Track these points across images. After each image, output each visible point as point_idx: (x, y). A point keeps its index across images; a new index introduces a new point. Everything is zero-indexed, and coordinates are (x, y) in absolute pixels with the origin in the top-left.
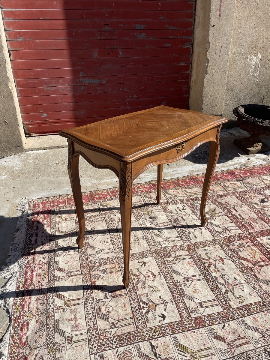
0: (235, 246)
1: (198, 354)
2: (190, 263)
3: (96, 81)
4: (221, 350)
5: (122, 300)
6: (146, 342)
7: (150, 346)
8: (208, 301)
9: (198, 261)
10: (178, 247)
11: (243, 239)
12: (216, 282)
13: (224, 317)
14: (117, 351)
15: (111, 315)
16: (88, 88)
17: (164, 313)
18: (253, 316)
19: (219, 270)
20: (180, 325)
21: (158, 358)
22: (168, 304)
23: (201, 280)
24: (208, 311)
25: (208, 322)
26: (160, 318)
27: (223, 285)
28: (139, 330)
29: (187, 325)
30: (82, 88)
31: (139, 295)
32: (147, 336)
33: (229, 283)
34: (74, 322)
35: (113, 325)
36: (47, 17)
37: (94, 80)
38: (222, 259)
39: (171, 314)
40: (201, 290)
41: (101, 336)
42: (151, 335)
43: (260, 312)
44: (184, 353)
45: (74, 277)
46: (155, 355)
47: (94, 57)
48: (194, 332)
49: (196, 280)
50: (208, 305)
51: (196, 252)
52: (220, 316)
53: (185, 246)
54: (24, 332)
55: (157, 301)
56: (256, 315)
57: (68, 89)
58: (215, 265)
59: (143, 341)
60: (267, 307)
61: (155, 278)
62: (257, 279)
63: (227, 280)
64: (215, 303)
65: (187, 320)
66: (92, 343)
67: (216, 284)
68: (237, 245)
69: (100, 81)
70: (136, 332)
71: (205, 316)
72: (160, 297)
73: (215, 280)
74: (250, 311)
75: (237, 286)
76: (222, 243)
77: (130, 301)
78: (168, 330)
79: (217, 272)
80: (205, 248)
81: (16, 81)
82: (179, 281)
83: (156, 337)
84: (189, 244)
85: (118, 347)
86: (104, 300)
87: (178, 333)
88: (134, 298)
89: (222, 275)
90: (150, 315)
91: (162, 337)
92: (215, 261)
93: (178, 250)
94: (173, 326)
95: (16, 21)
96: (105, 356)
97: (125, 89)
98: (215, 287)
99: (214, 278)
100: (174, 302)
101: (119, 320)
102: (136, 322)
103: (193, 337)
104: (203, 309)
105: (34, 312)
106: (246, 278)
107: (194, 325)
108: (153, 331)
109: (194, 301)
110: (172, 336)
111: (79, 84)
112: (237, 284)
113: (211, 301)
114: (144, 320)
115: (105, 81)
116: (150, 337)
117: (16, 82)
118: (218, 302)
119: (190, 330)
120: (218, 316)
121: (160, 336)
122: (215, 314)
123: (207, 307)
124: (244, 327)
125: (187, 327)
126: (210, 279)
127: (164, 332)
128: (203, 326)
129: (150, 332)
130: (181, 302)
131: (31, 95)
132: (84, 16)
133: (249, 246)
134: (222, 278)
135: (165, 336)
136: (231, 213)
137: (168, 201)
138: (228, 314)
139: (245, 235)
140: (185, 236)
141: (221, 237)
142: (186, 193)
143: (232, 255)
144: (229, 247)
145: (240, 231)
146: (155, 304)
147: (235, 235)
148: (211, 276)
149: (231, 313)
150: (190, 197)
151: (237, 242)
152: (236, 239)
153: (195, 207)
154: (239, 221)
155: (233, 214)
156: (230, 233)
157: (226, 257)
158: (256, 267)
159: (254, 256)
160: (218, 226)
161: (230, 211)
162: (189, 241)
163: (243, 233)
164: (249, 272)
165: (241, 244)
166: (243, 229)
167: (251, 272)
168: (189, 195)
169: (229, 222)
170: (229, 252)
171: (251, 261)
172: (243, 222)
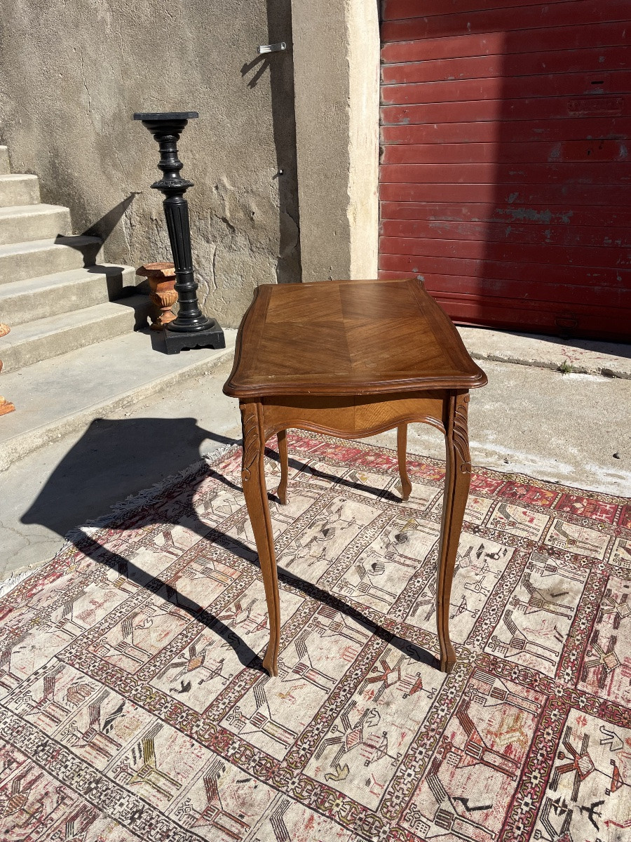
0: (487, 687)
1: (153, 777)
2: (350, 650)
3: (545, 216)
4: (187, 803)
5: (173, 626)
6: (121, 697)
7: (117, 707)
8: (280, 726)
9: (368, 658)
10: (366, 612)
11: (531, 687)
12: (342, 711)
13: (267, 769)
14: (81, 678)
15: (138, 632)
16: (522, 229)
17: (195, 685)
18: (316, 815)
19: (381, 698)
20: (190, 717)
21: (105, 730)
22: (217, 679)
23: (323, 688)
24: (257, 739)
25: (231, 752)
26: (181, 685)
27: (347, 725)
28: (135, 677)
29: (198, 726)
30: (508, 230)
31: (202, 635)
32: (134, 692)
33: (361, 732)
34: (93, 607)
35: (121, 646)
36: (461, 75)
37: (539, 213)
38: (418, 687)
39: (201, 694)
40: (298, 702)
41: (91, 646)
42: (139, 695)
43: (336, 821)
44: (141, 757)
45: (168, 554)
46: (107, 723)
47: (550, 160)
48: (193, 745)
49: (314, 683)
50: (270, 731)
51: (387, 642)
52: (263, 762)
53: (382, 619)
54: (46, 581)
55: (212, 661)
56: (323, 818)
57: (478, 229)
58: (386, 686)
59: (120, 694)
60: (363, 829)
61: (258, 630)
62: (429, 773)
63: (366, 725)
64: (287, 740)
65: (207, 721)
66: (74, 646)
67: (335, 715)
68: (496, 688)
69: (554, 216)
70: (130, 676)
71: (241, 740)
72: (222, 661)
73: (345, 708)
74: (323, 802)
75: (369, 749)
76: (466, 661)
77: (180, 634)
78: (165, 711)
79: (372, 699)
81: (382, 204)
82: (284, 661)
83: (141, 703)
84: (399, 620)
85: (87, 674)
86: (156, 608)
87: (171, 725)
88: (189, 635)
89: (371, 711)
90: (174, 672)
91: (146, 709)
92: (399, 679)
94: (179, 711)
95: (401, 87)
96: (64, 671)
97: (619, 242)
98: (327, 718)
99: (348, 703)
100: (228, 682)
101: (136, 647)
102: (147, 665)
103: (181, 750)
104: (255, 729)
105: (81, 566)
106: (411, 752)
107: (207, 736)
108: (148, 693)
109: (259, 706)
110: (159, 721)
111: (503, 221)
112: (372, 747)
113: (286, 731)
114: (157, 671)
115: (568, 217)
116: (134, 698)
117: (381, 207)
118: (297, 741)
119: (191, 737)
120: (260, 760)
121: (147, 707)
122: (260, 751)
123: (265, 732)
124: (271, 814)
125: (195, 729)
126: (339, 700)
127: (158, 706)
128: (217, 750)
129: (144, 691)
130: (238, 692)
131: (403, 235)
132: (544, 66)
133: (521, 709)
134: (365, 715)
135: (150, 712)
136: (593, 624)
137: (483, 525)
138: (281, 772)
139: (552, 685)
140: (411, 601)
141: (484, 650)
142: (552, 528)
143: (451, 696)
144: (470, 678)
145: (554, 669)
146: (202, 663)
147: (523, 668)
148: (349, 696)
149: (288, 776)
150: (547, 542)
151: (504, 682)
152: (514, 676)
153: (525, 565)
154: (588, 649)
155: (597, 627)
156: (518, 656)
157: (434, 690)
158: (467, 754)
159: (501, 734)
160: (512, 628)
161: (596, 618)
162: (405, 615)
163: (553, 677)
164: (435, 749)
165: (508, 692)
166: (569, 671)
167: (438, 752)
168: (551, 537)
169: (555, 636)
170: (454, 686)
171: (475, 736)
172: (593, 658)
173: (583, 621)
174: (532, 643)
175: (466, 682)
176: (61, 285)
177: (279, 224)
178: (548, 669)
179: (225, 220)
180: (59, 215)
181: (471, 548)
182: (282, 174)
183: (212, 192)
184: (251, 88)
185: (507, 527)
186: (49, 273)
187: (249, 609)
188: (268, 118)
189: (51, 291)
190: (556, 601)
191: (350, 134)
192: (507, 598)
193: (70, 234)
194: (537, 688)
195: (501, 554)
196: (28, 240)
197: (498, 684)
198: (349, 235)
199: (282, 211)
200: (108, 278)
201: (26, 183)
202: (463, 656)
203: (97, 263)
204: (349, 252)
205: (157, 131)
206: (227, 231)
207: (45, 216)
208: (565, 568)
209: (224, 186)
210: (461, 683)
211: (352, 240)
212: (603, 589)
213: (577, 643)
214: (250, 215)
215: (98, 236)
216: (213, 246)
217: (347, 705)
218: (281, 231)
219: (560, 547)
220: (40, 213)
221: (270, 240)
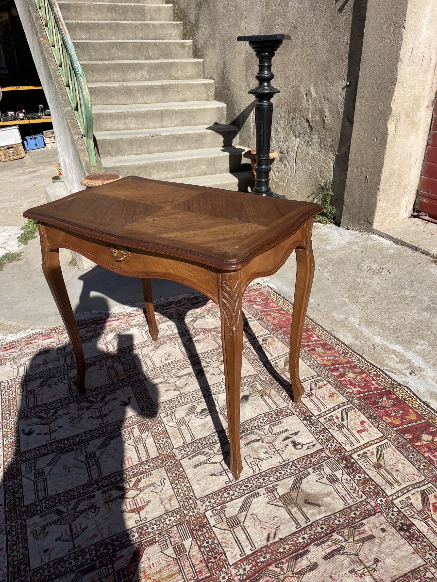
0: (177, 539)
2: (130, 461)
5: (62, 393)
8: (45, 485)
9: (133, 472)
10: (165, 440)
11: (207, 560)
12: (82, 497)
15: (45, 388)
17: (34, 434)
18: (4, 549)
19: (110, 503)
22: (47, 437)
23: (90, 475)
24: (28, 485)
25: (11, 483)
27: (75, 508)
28: (18, 413)
29: (13, 459)
31: (68, 406)
32: (9, 421)
33: (77, 517)
35: (31, 392)
38: (137, 510)
39: (33, 441)
40: (68, 476)
41: (20, 385)
42: (9, 425)
43: (8, 560)
49: (89, 470)
50: (38, 484)
51: (157, 468)
52: (17, 500)
53: (169, 451)
54: (41, 338)
55: (56, 424)
56: (5, 553)
58: (121, 497)
60: (14, 575)
61: (98, 418)
62: (81, 571)
63: (84, 515)
64: (40, 495)
65: (19, 459)
67: (76, 497)
68: (182, 545)
70: (16, 411)
71: (21, 480)
72: (61, 427)
73: (86, 496)
74: (15, 545)
75: (68, 531)
76: (186, 512)
77: (60, 400)
78: (10, 440)
79: (105, 500)
80: (167, 482)
84: (178, 457)
86: (67, 378)
88: (64, 402)
89: (96, 508)
90: (34, 420)
92: (133, 498)
93: (159, 440)
94: (15, 444)
98: (71, 496)
99: (90, 494)
100: (49, 442)
101: (36, 396)
102: (29, 409)
104: (33, 478)
106: (86, 550)
107: (10, 467)
109: (48, 465)
110: (2, 445)
112: (71, 531)
113: (45, 490)
114: (30, 415)
118: (43, 500)
119: (4, 463)
120: (17, 498)
121: (5, 433)
122: (22, 492)
123: (35, 483)
125: (10, 459)
126: (88, 489)
128: (7, 478)
129: (13, 423)
130: (48, 451)
133: (181, 571)
134: (91, 508)
136: (311, 543)
137: (317, 417)
138: (18, 512)
139: (224, 570)
140: (199, 447)
141: (206, 511)
142: (375, 446)
143: (150, 530)
144: (174, 526)
145: (239, 558)
146: (51, 423)
147: (217, 543)
148: (96, 490)
149: (19, 517)
150: (355, 456)
151: (193, 544)
152: (205, 544)
153: (314, 465)
154: (284, 561)
155: (312, 548)
156: (224, 531)
157: (145, 519)
158: (114, 576)
159: (150, 578)
160: (245, 507)
161: (317, 541)
162: (185, 456)
163: (231, 564)
164: (100, 558)
165: (187, 553)
166: (248, 568)
167: (100, 562)
168: (365, 453)
169: (269, 534)
170: (159, 525)
171: (133, 568)
172: (278, 570)
173: (306, 536)
174: (244, 529)
175: (169, 527)
176: (195, 158)
177: (340, 128)
178: (233, 555)
179: (307, 121)
180: (218, 109)
181: (287, 430)
182: (349, 85)
183: (303, 98)
184: (340, 13)
185: (335, 427)
186: (197, 148)
187: (106, 403)
188: (347, 38)
189: (188, 161)
190: (305, 507)
191: (402, 53)
192: (269, 483)
193: (224, 122)
194: (210, 564)
195: (305, 447)
196: (195, 124)
197: (187, 543)
198: (386, 142)
199: (344, 117)
200: (230, 156)
201: (206, 85)
202: (188, 508)
203: (233, 145)
204: (383, 157)
205: (258, 49)
206: (308, 130)
207: (208, 109)
208: (346, 485)
209: (311, 94)
210: (165, 526)
211: (388, 146)
212: (357, 520)
213: (281, 550)
214: (323, 117)
215: (238, 125)
216: (298, 140)
217: (88, 495)
218: (341, 133)
219: (361, 466)
220: (205, 107)
221: (333, 140)
